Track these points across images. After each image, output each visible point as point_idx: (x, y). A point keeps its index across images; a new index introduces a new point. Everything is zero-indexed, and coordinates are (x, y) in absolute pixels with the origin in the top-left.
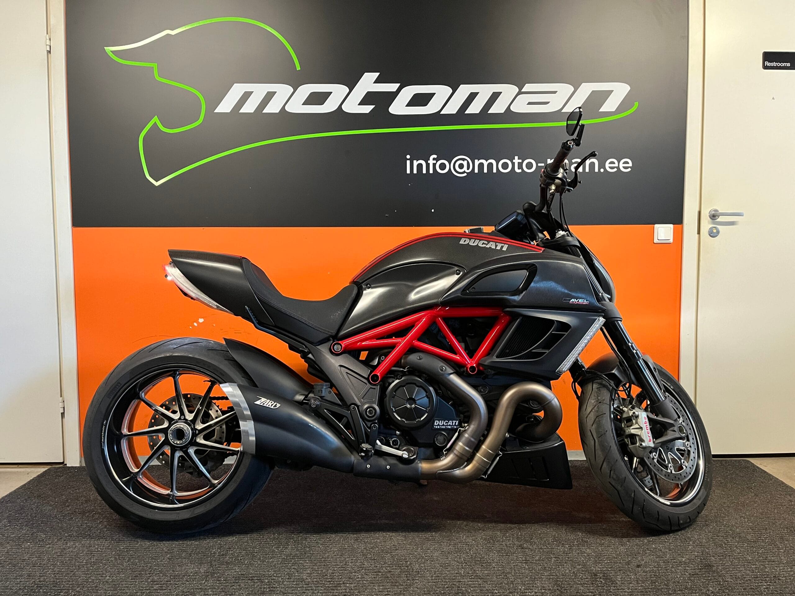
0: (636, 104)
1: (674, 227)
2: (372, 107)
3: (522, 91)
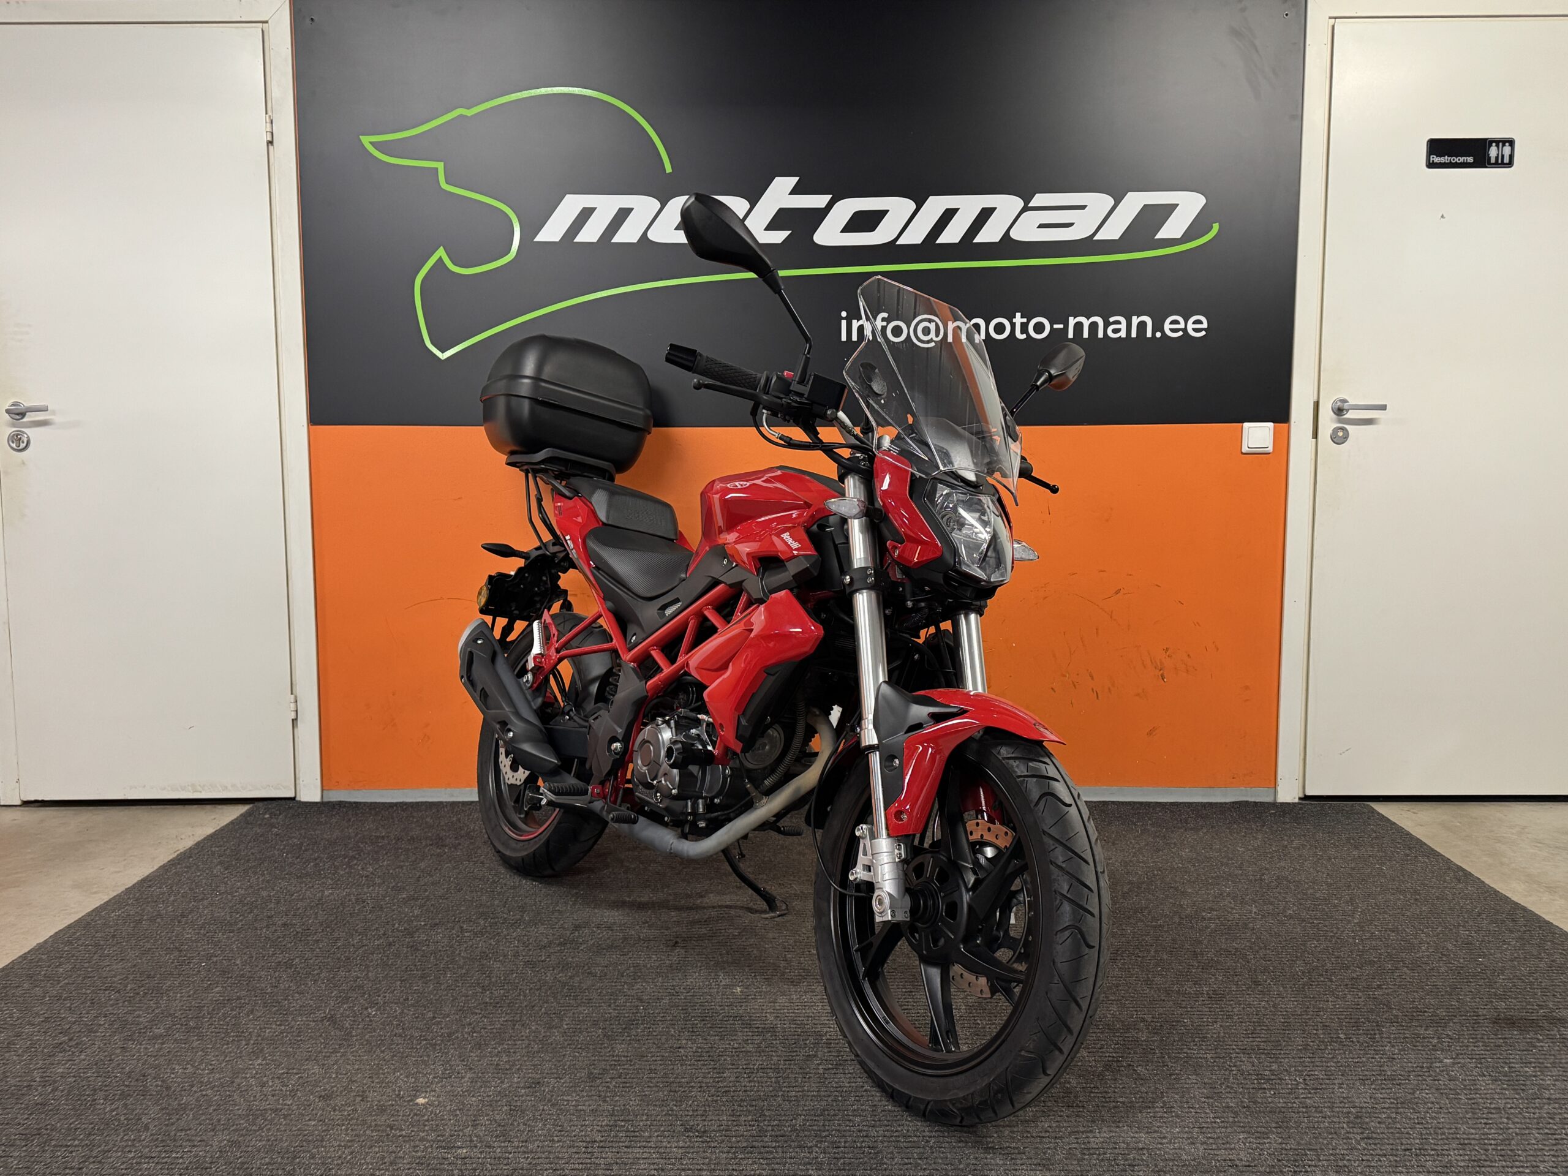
0: (1215, 227)
1: (1275, 426)
2: (786, 233)
3: (1030, 205)
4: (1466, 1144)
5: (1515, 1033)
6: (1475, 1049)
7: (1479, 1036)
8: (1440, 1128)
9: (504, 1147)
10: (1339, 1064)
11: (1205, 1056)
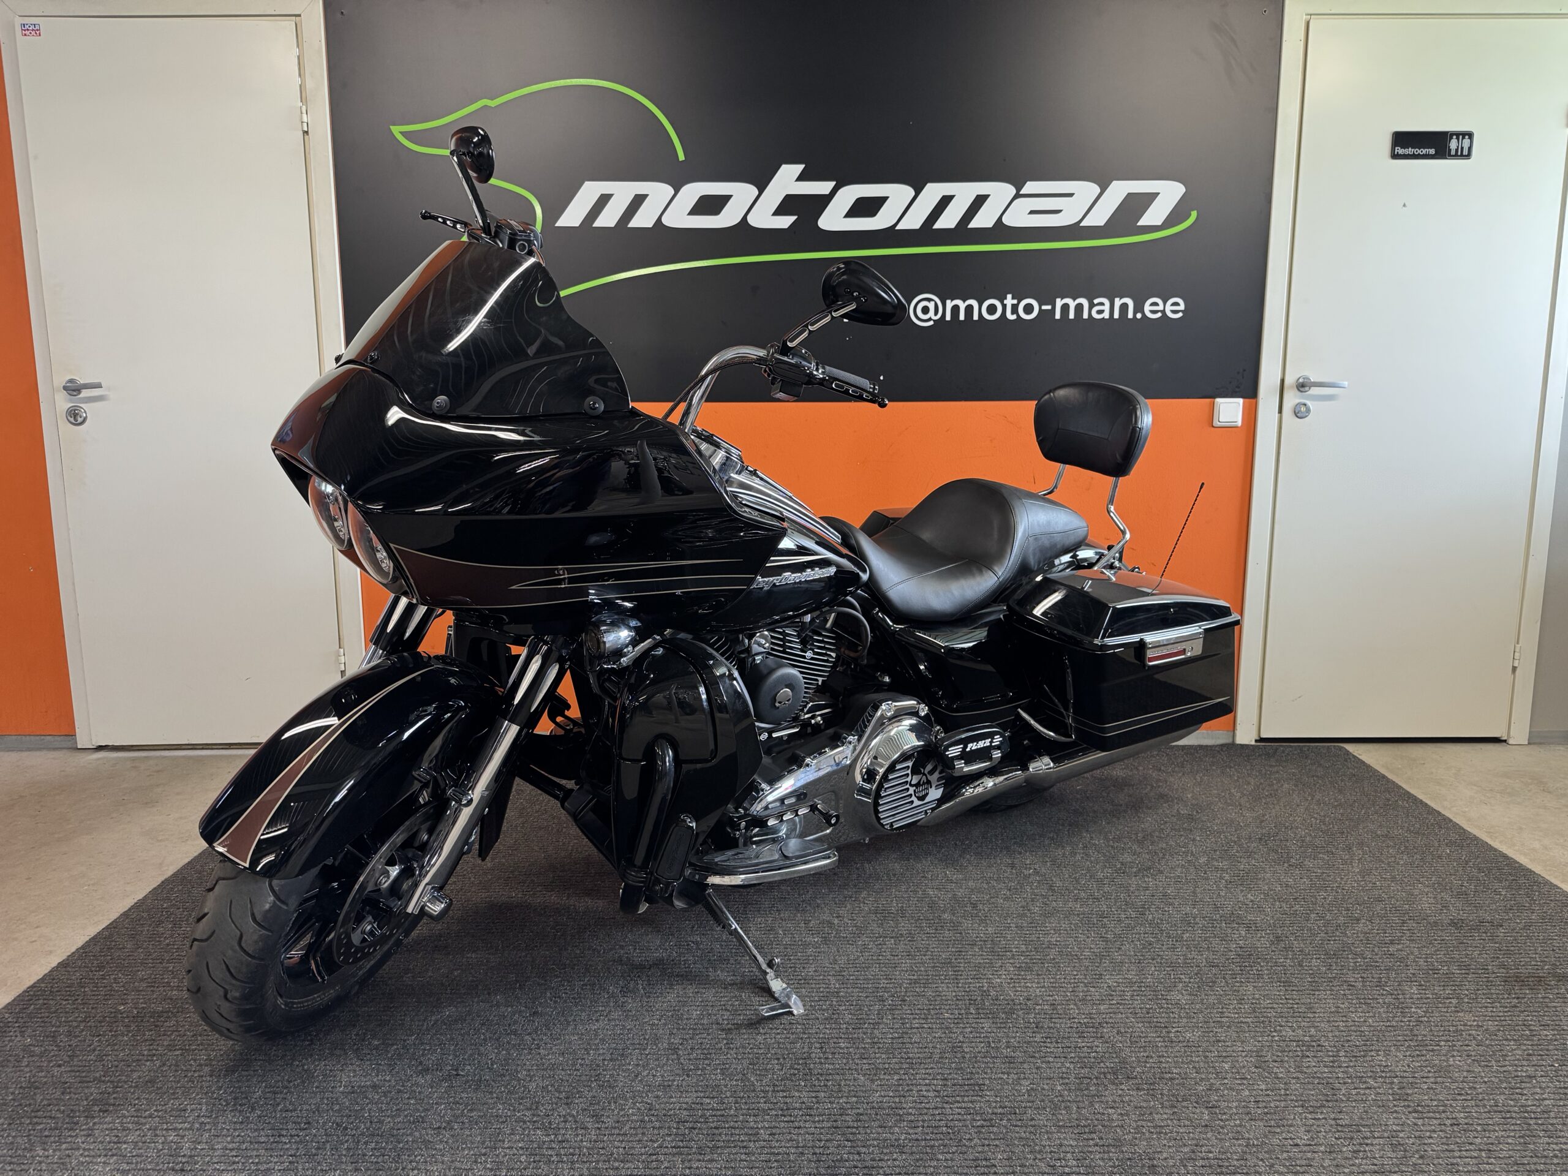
0: (1194, 214)
1: (1244, 403)
2: (793, 218)
3: (1021, 193)
4: (1508, 1118)
5: (1527, 992)
6: (1495, 1010)
7: (1494, 996)
8: (1480, 1101)
9: (599, 1128)
10: (1372, 1029)
11: (1246, 1020)
